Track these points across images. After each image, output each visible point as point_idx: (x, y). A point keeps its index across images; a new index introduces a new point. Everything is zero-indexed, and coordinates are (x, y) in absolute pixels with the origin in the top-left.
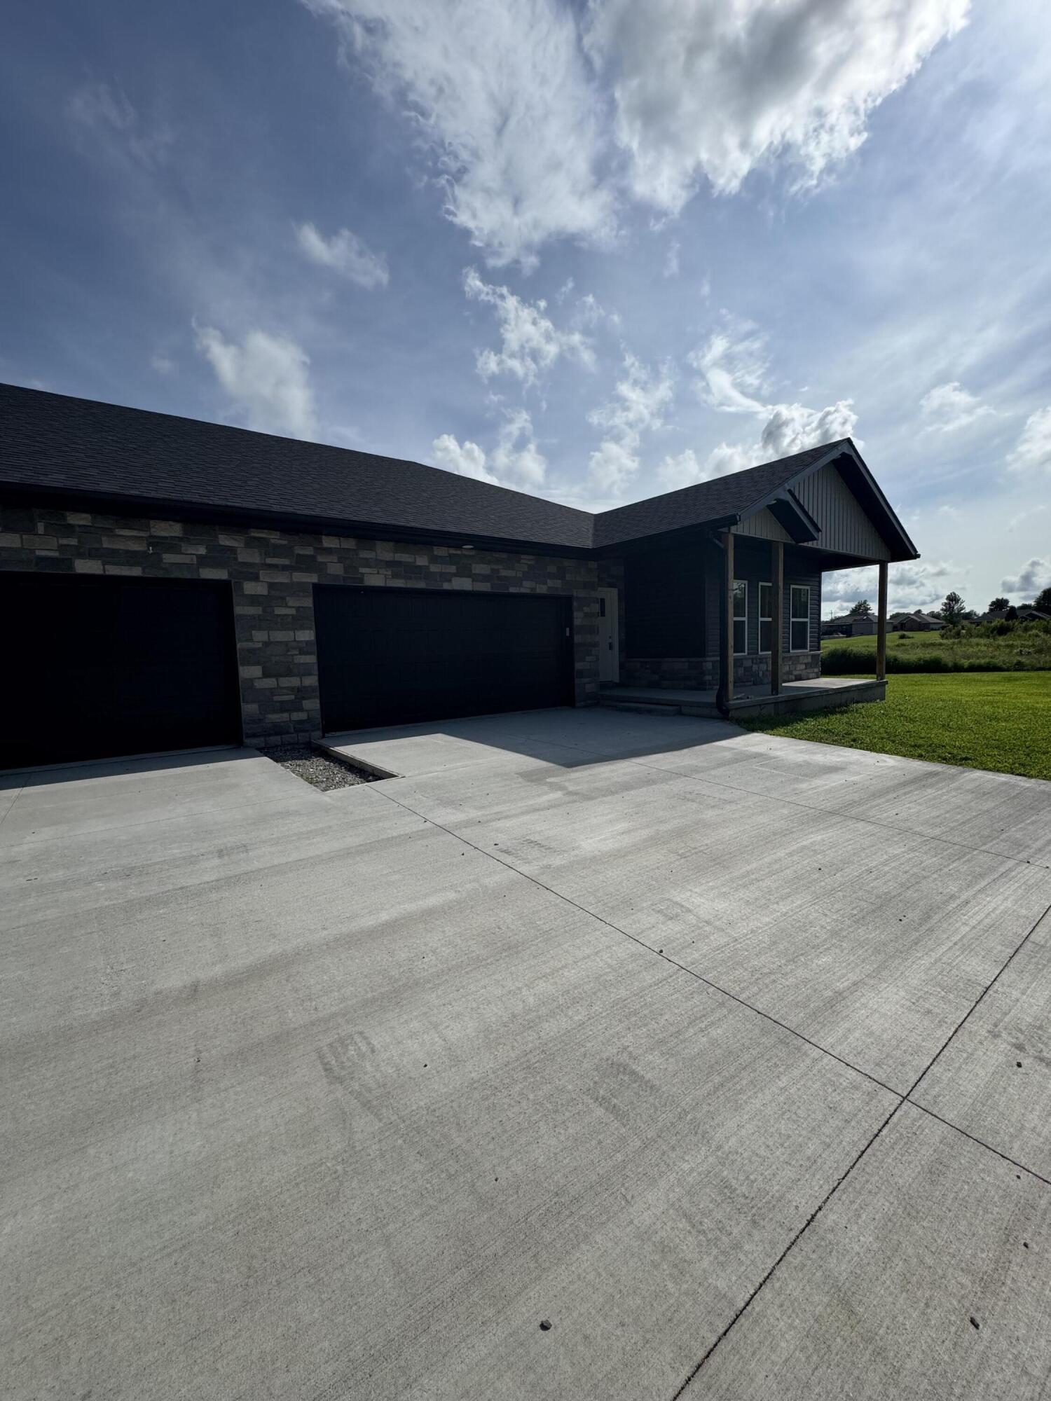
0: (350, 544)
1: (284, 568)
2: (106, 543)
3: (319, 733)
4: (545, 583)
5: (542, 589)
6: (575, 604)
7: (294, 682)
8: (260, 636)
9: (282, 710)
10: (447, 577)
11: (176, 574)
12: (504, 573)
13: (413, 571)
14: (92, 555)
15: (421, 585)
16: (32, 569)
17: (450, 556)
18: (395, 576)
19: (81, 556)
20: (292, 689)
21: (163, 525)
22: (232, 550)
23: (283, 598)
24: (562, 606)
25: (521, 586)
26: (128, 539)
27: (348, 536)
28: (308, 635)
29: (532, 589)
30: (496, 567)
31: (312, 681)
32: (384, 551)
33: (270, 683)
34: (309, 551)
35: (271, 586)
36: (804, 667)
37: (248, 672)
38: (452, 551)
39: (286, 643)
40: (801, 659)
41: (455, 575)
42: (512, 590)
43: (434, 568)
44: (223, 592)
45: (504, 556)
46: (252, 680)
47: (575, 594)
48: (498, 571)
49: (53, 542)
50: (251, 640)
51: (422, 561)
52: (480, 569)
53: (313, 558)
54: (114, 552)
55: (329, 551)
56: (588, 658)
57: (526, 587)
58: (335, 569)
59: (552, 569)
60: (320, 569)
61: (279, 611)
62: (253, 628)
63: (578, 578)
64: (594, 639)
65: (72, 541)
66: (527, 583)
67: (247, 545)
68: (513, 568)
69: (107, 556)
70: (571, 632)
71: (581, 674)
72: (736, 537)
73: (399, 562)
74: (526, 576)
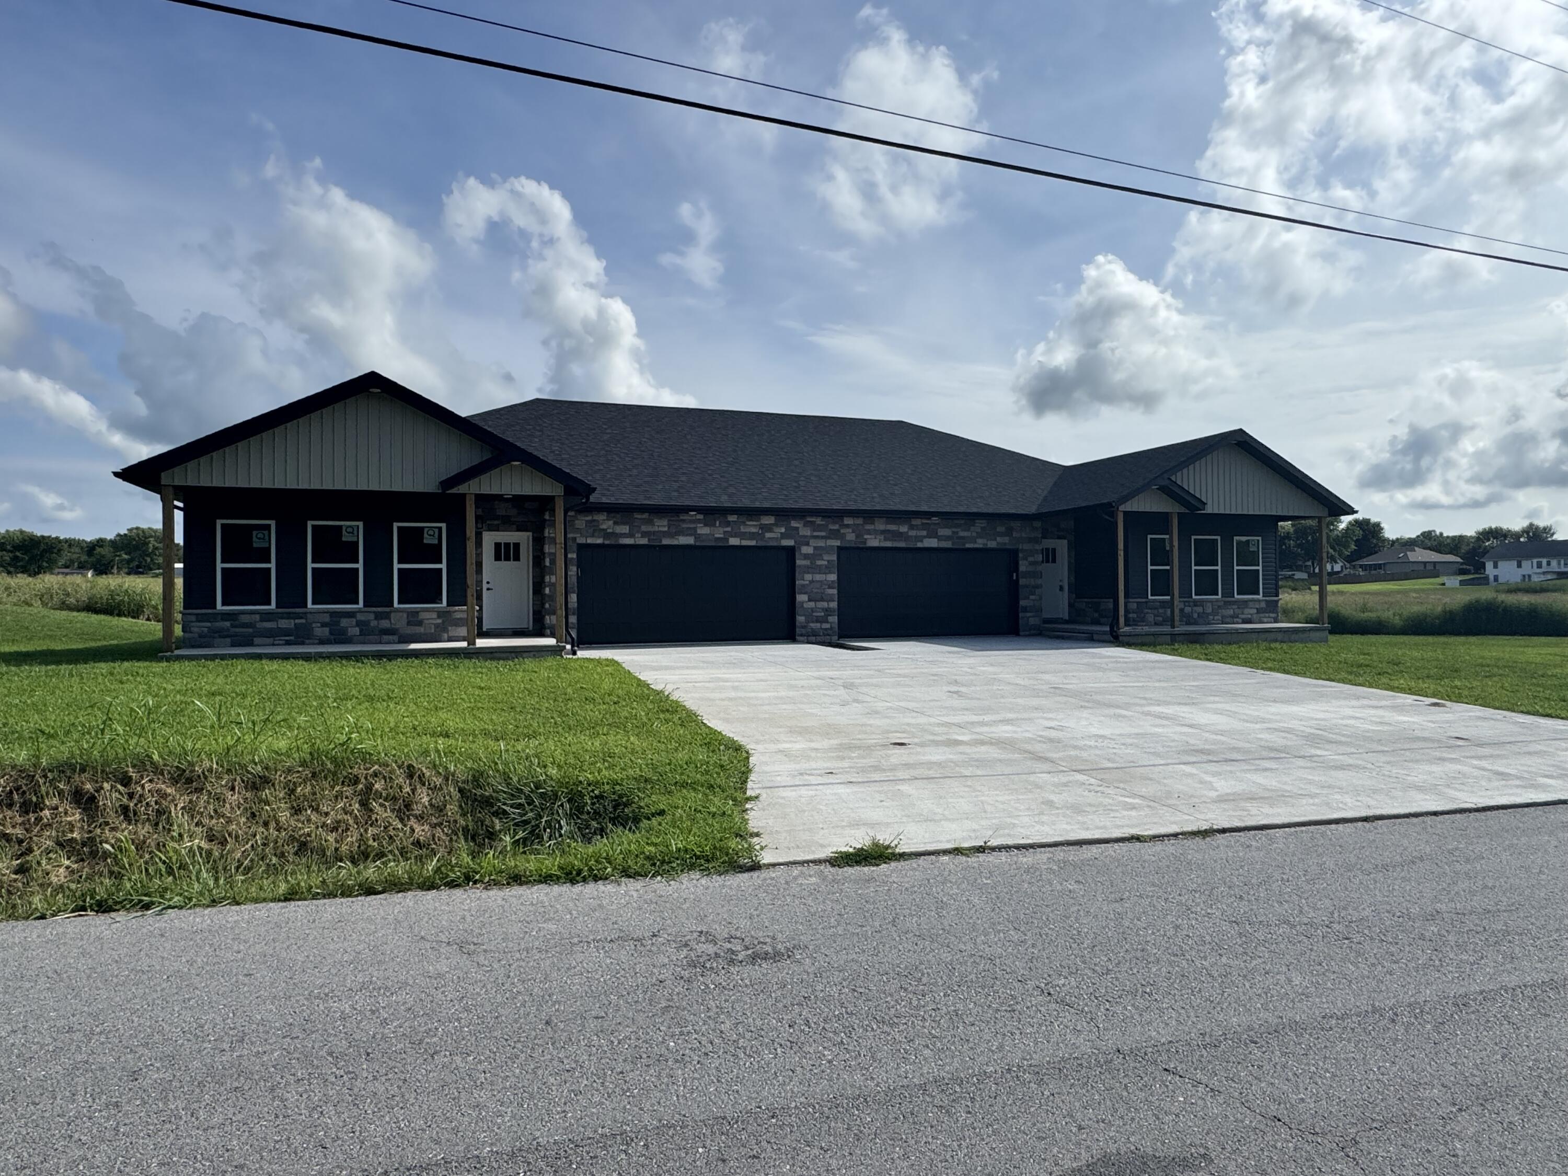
0: (860, 521)
1: (822, 537)
2: (743, 529)
3: (836, 637)
4: (995, 540)
5: (992, 544)
6: (1021, 555)
7: (825, 604)
8: (808, 577)
9: (817, 621)
10: (920, 539)
11: (771, 544)
12: (962, 534)
13: (898, 535)
14: (735, 536)
15: (902, 544)
16: (713, 544)
17: (923, 524)
18: (885, 540)
19: (732, 537)
20: (823, 609)
21: (767, 517)
22: (797, 529)
23: (821, 555)
24: (1011, 557)
25: (975, 542)
26: (751, 527)
27: (858, 517)
28: (833, 577)
29: (984, 545)
30: (954, 530)
31: (834, 605)
32: (880, 525)
33: (812, 604)
34: (836, 527)
35: (815, 548)
36: (1255, 611)
37: (801, 598)
38: (925, 522)
39: (821, 581)
40: (1251, 604)
41: (925, 537)
42: (968, 546)
44: (791, 552)
45: (963, 523)
46: (802, 603)
47: (1021, 547)
48: (957, 533)
49: (721, 530)
50: (803, 579)
51: (904, 529)
52: (944, 532)
53: (838, 530)
54: (745, 533)
55: (848, 526)
56: (1032, 597)
57: (980, 543)
58: (851, 537)
59: (1001, 529)
60: (842, 537)
61: (819, 563)
62: (805, 572)
63: (1024, 535)
64: (1039, 582)
65: (729, 529)
66: (980, 541)
67: (804, 526)
68: (969, 530)
69: (742, 536)
70: (1017, 576)
71: (1025, 609)
72: (1125, 513)
73: (889, 531)
74: (980, 536)
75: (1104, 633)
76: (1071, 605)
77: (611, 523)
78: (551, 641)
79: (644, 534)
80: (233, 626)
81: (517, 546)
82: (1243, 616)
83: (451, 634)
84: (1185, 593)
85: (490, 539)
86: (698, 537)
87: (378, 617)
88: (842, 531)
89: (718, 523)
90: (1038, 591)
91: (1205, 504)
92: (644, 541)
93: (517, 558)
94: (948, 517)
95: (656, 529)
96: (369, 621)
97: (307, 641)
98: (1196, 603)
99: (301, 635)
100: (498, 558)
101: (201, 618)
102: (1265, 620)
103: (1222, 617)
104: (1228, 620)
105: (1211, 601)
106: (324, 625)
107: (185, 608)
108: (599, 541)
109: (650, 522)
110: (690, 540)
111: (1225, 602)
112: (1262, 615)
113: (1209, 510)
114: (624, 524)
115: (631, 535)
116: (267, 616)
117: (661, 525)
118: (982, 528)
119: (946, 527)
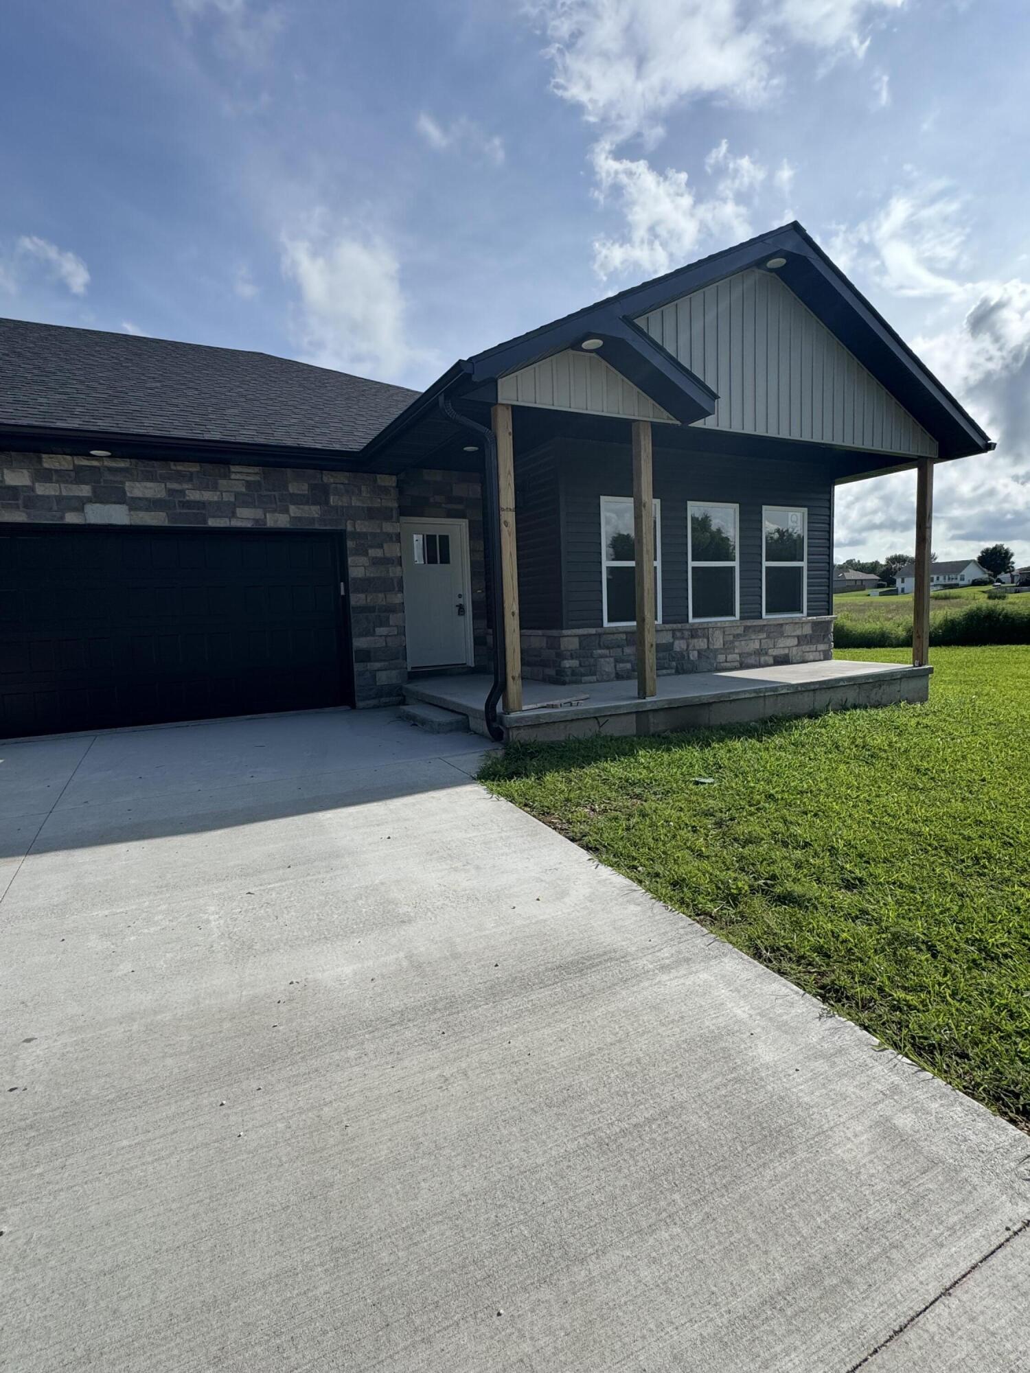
4: (286, 511)
5: (278, 520)
6: (350, 544)
10: (76, 504)
12: (194, 495)
15: (19, 517)
17: (78, 469)
29: (256, 521)
30: (176, 486)
36: (795, 642)
38: (84, 462)
40: (788, 630)
41: (90, 500)
42: (212, 523)
43: (41, 489)
45: (194, 468)
47: (349, 528)
48: (182, 492)
51: (18, 478)
52: (144, 490)
56: (381, 631)
57: (245, 518)
59: (297, 487)
63: (355, 502)
64: (397, 599)
66: (245, 512)
68: (215, 488)
70: (347, 590)
71: (366, 656)
74: (242, 500)
82: (776, 652)
90: (394, 619)
91: (715, 397)
98: (694, 633)
103: (740, 655)
105: (723, 628)
111: (747, 628)
112: (807, 648)
118: (249, 484)
119: (150, 477)
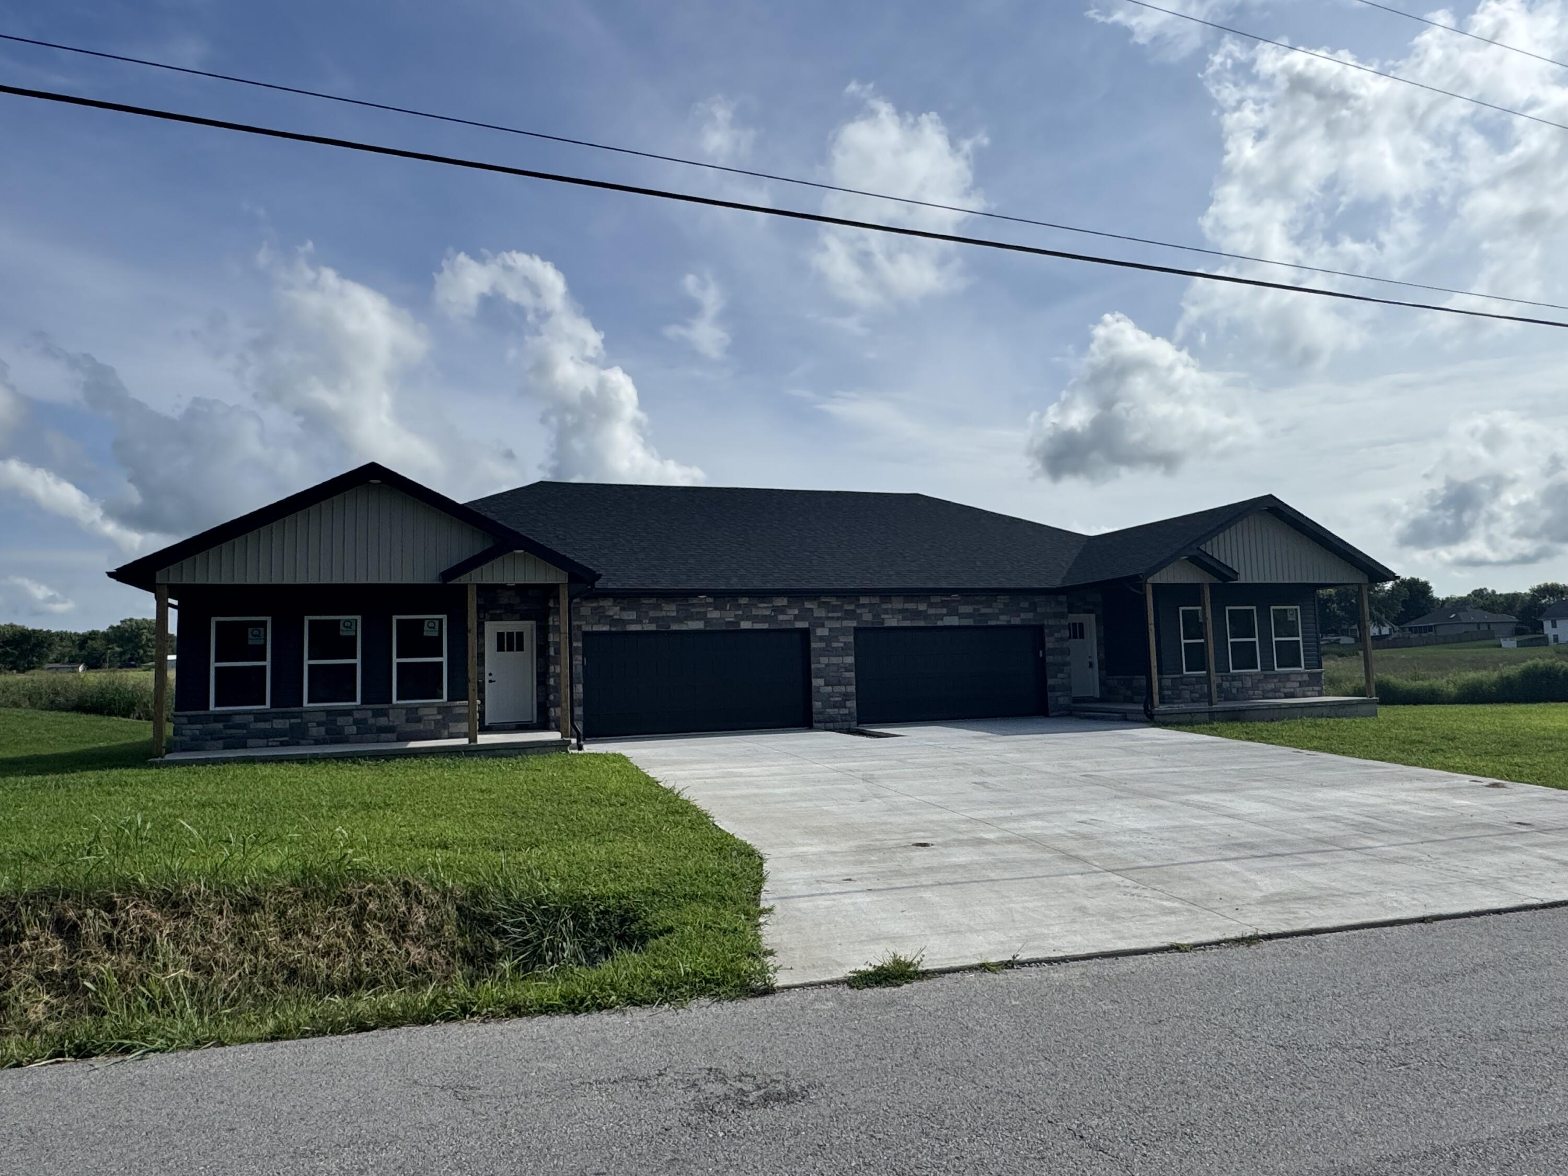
0: (876, 600)
1: (838, 618)
2: (755, 612)
3: (855, 723)
4: (1019, 616)
5: (1016, 621)
6: (1046, 631)
7: (843, 689)
8: (824, 660)
9: (835, 707)
10: (941, 617)
11: (784, 626)
12: (983, 611)
13: (916, 614)
14: (748, 618)
15: (922, 623)
16: (724, 628)
17: (942, 601)
18: (904, 619)
19: (743, 620)
20: (840, 693)
21: (779, 599)
22: (811, 610)
23: (837, 637)
24: (1037, 633)
25: (998, 619)
26: (763, 609)
27: (874, 596)
28: (850, 660)
29: (1007, 621)
30: (976, 607)
31: (852, 689)
32: (898, 604)
33: (829, 689)
34: (852, 607)
36: (1298, 684)
37: (817, 682)
38: (944, 600)
39: (838, 665)
40: (1293, 677)
41: (945, 615)
42: (990, 623)
43: (932, 611)
44: (805, 634)
45: (984, 599)
46: (819, 687)
47: (1046, 623)
48: (979, 610)
49: (732, 614)
50: (819, 663)
51: (922, 607)
52: (965, 609)
53: (854, 611)
54: (756, 616)
55: (864, 606)
56: (1060, 675)
57: (1003, 620)
58: (867, 617)
59: (1025, 605)
60: (858, 617)
61: (835, 645)
62: (820, 656)
63: (1048, 610)
64: (1068, 659)
65: (740, 612)
66: (1003, 618)
67: (819, 607)
68: (991, 607)
69: (755, 619)
70: (1044, 654)
71: (1053, 689)
72: (1155, 586)
73: (907, 610)
74: (1002, 613)
75: (1138, 712)
76: (1102, 683)
77: (618, 608)
78: (555, 736)
79: (652, 620)
80: (226, 727)
81: (520, 635)
82: (1285, 690)
83: (453, 730)
84: (1222, 668)
85: (492, 629)
86: (707, 622)
87: (377, 714)
88: (858, 611)
89: (728, 608)
90: (1066, 668)
91: (1237, 574)
92: (653, 627)
93: (520, 648)
94: (968, 594)
95: (664, 614)
96: (366, 720)
97: (303, 742)
98: (1234, 678)
99: (296, 736)
100: (500, 648)
101: (192, 720)
102: (1309, 693)
103: (1263, 691)
104: (1270, 695)
105: (1251, 676)
106: (319, 724)
107: (176, 710)
108: (606, 628)
109: (658, 607)
110: (698, 625)
111: (1266, 676)
112: (1307, 689)
113: (1242, 580)
114: (631, 609)
115: (638, 621)
116: (261, 717)
117: (670, 610)
118: (1004, 604)
119: (967, 603)
